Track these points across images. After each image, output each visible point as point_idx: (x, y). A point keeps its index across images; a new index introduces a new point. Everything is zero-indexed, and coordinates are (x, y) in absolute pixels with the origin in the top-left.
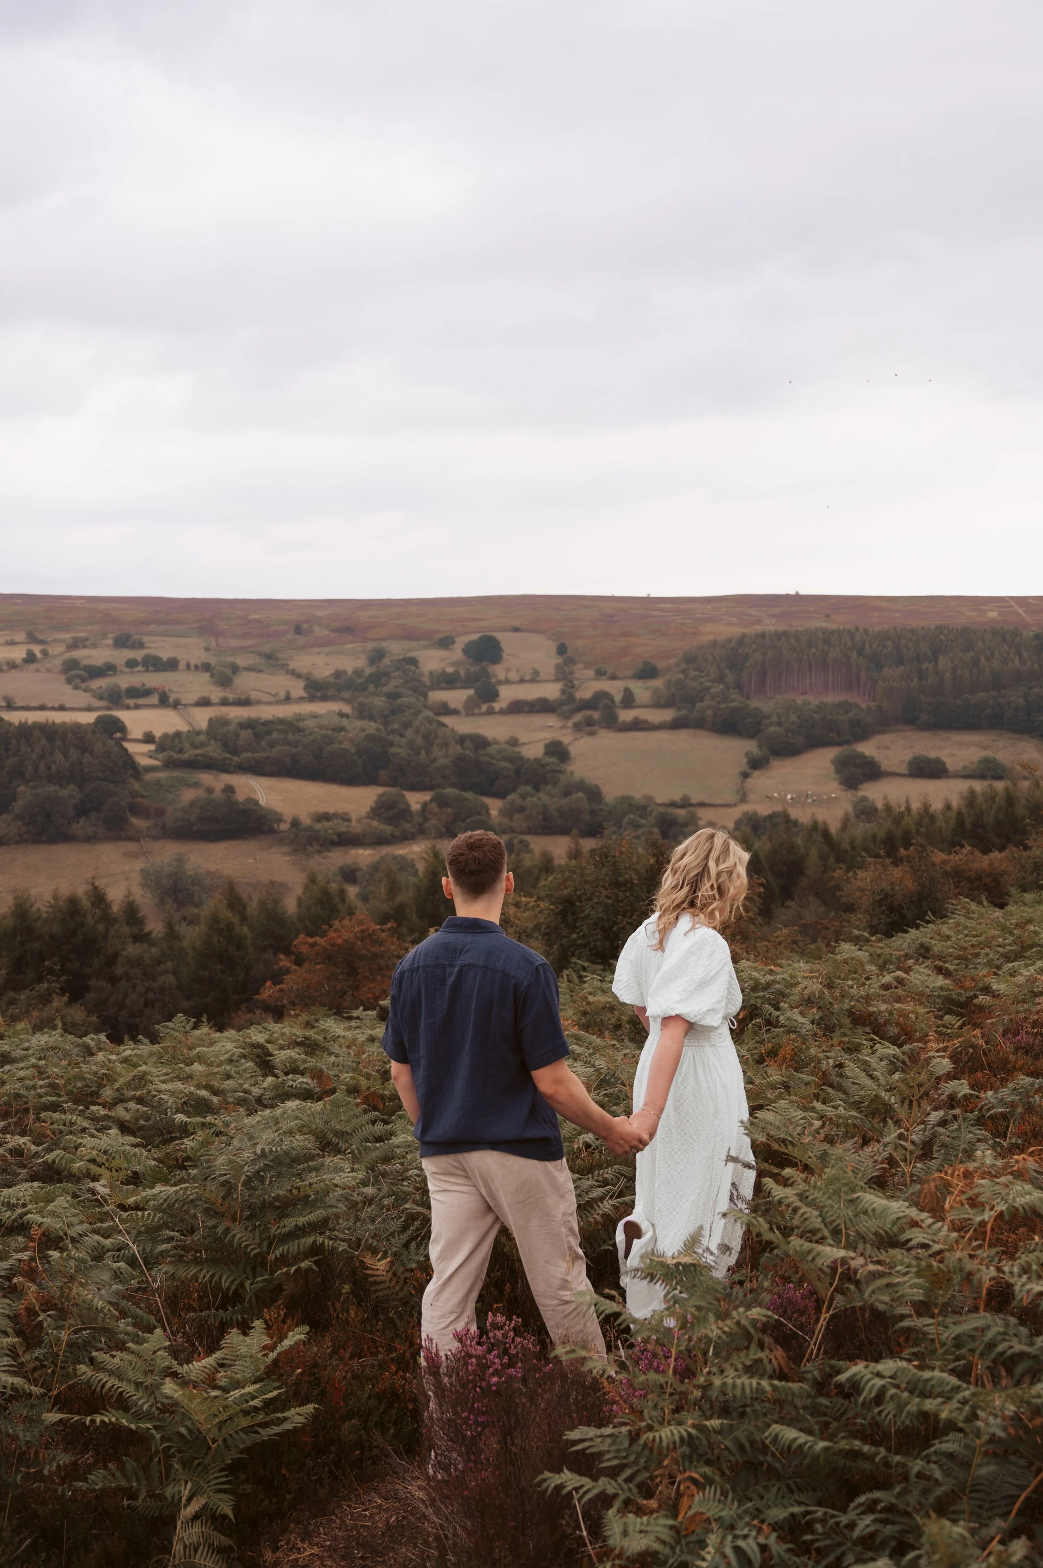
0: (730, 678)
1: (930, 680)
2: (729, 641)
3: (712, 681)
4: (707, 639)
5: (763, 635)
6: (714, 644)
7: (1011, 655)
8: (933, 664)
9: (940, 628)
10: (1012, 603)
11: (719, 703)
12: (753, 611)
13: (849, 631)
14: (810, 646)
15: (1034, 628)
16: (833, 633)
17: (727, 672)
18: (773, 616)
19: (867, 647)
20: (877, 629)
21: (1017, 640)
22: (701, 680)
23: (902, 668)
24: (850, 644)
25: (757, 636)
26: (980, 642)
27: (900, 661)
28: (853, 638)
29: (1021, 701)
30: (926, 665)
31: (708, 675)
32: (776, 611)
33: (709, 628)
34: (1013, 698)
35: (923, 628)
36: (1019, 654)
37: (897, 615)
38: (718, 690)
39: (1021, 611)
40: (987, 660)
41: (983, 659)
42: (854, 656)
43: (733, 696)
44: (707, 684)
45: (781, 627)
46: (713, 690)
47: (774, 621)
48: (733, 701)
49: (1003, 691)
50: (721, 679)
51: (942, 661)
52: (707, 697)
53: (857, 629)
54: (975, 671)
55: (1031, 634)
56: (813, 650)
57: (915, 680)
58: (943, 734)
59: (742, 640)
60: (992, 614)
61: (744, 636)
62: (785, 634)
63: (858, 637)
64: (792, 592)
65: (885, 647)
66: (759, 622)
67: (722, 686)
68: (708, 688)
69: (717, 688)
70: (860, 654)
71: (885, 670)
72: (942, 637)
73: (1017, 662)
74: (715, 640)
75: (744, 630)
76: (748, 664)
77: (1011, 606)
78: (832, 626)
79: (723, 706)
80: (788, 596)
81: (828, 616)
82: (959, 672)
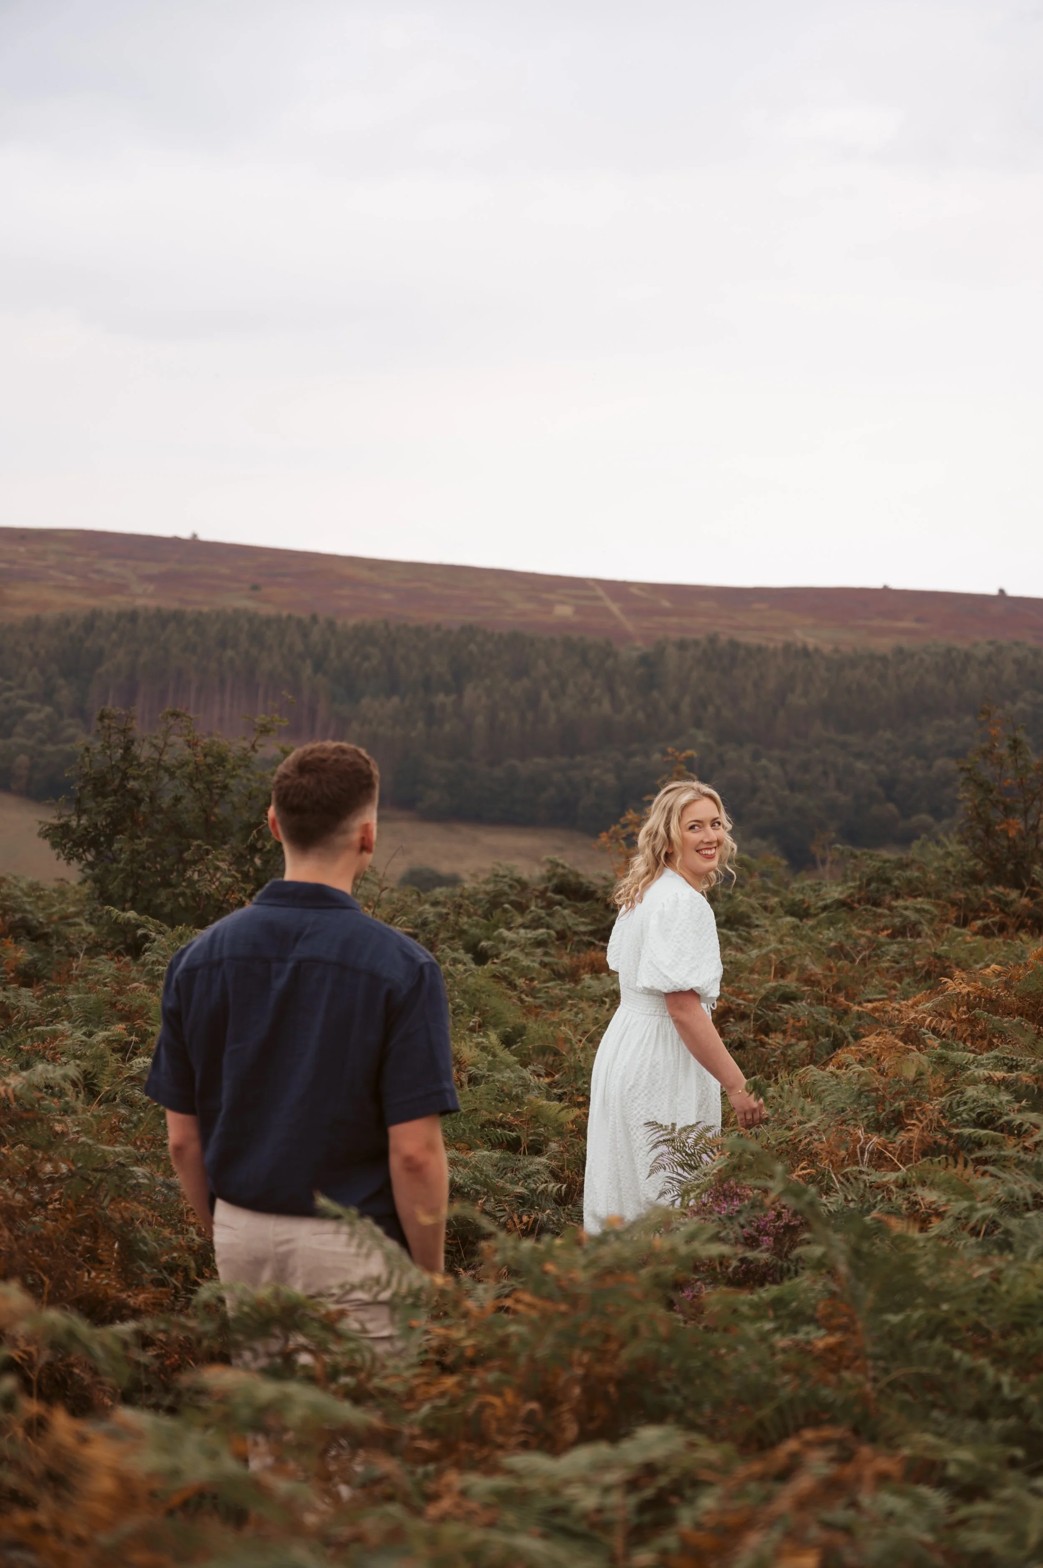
0: (65, 694)
1: (447, 727)
2: (67, 622)
3: (30, 698)
4: (21, 613)
5: (133, 616)
6: (35, 626)
7: (597, 692)
8: (453, 697)
9: (469, 631)
10: (600, 592)
11: (42, 742)
12: (110, 566)
13: (299, 622)
14: (223, 643)
15: (639, 644)
16: (268, 622)
17: (61, 682)
18: (149, 578)
19: (332, 654)
20: (352, 622)
21: (610, 663)
22: (7, 694)
23: (396, 700)
24: (300, 647)
25: (120, 616)
26: (541, 663)
27: (393, 688)
28: (305, 635)
29: (610, 779)
30: (440, 698)
31: (22, 686)
32: (153, 568)
33: (21, 592)
34: (596, 772)
35: (438, 627)
36: (611, 690)
37: (387, 596)
38: (42, 716)
39: (615, 608)
40: (554, 696)
41: (545, 695)
42: (307, 670)
43: (71, 731)
44: (20, 703)
45: (170, 604)
46: (31, 717)
47: (151, 588)
48: (71, 739)
49: (579, 758)
50: (47, 696)
51: (471, 693)
52: (19, 729)
53: (314, 619)
54: (530, 716)
55: (635, 654)
56: (230, 653)
57: (420, 725)
58: (465, 830)
59: (91, 622)
60: (564, 611)
61: (95, 615)
62: (177, 617)
63: (316, 635)
64: (185, 534)
65: (366, 657)
66: (120, 588)
67: (48, 710)
68: (23, 712)
69: (40, 714)
70: (318, 667)
71: (365, 701)
72: (473, 647)
73: (607, 706)
74: (38, 619)
75: (93, 602)
76: (101, 670)
77: (597, 598)
78: (267, 610)
79: (49, 748)
80: (176, 542)
81: (255, 588)
82: (502, 716)
